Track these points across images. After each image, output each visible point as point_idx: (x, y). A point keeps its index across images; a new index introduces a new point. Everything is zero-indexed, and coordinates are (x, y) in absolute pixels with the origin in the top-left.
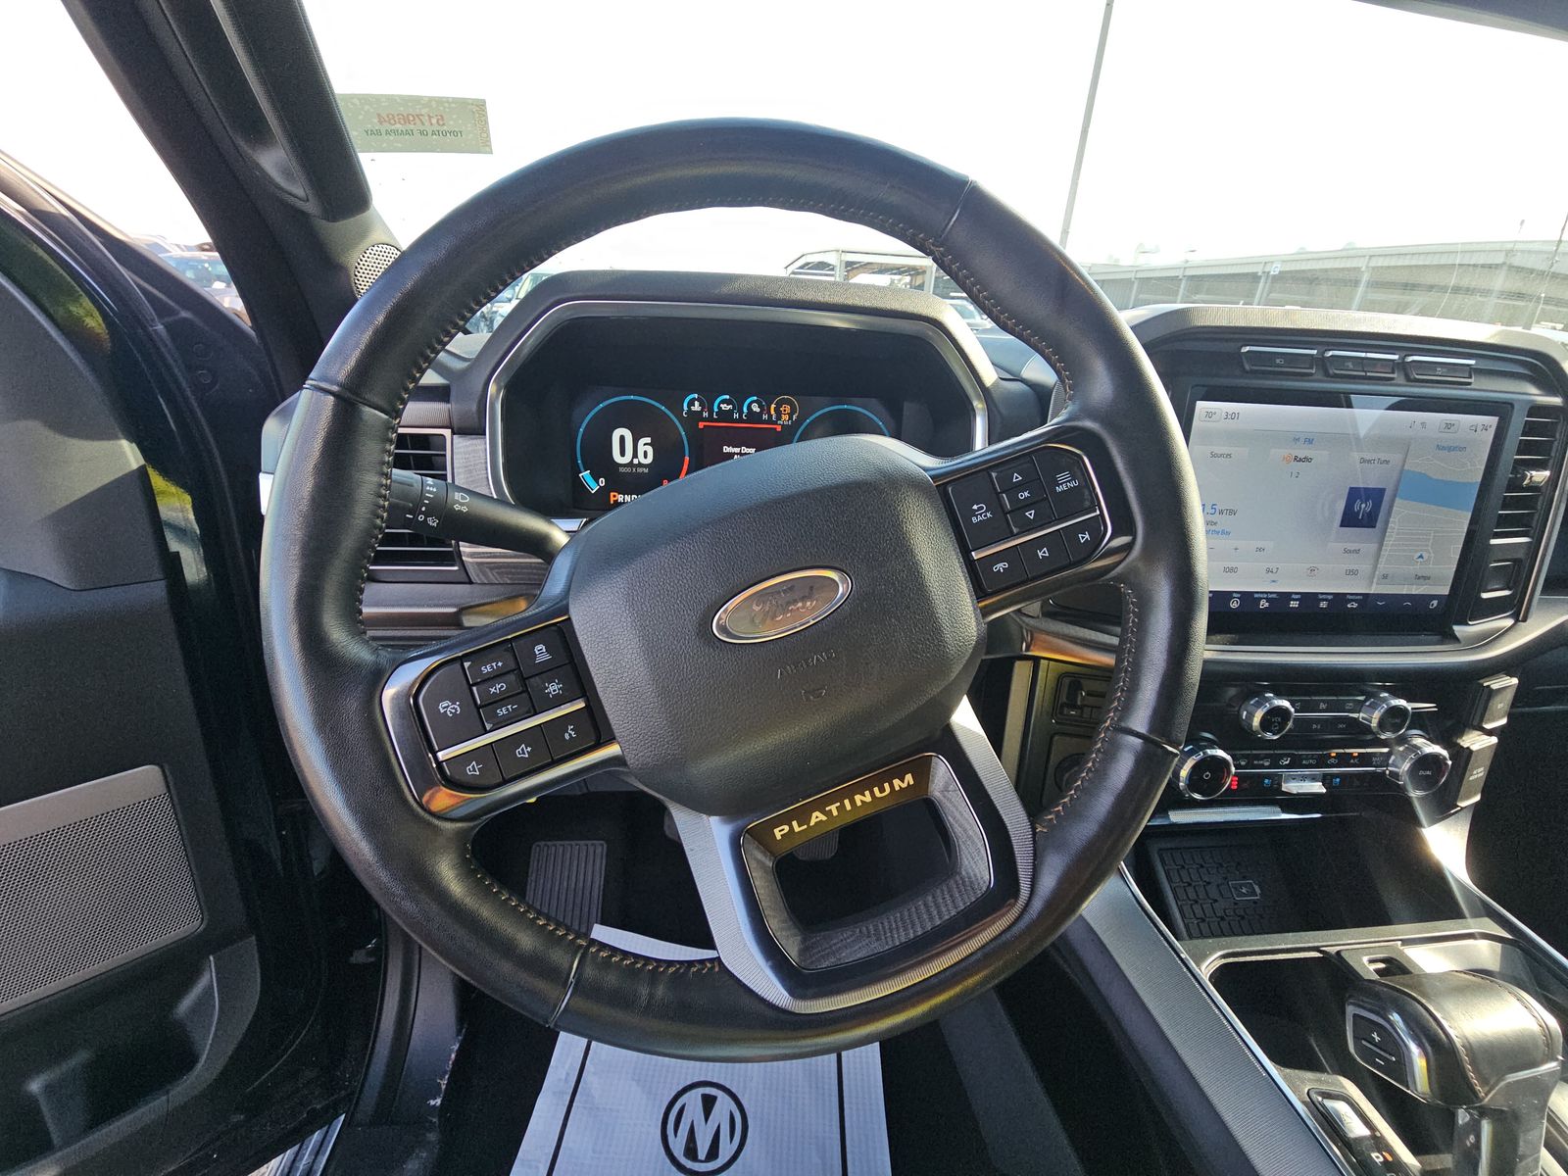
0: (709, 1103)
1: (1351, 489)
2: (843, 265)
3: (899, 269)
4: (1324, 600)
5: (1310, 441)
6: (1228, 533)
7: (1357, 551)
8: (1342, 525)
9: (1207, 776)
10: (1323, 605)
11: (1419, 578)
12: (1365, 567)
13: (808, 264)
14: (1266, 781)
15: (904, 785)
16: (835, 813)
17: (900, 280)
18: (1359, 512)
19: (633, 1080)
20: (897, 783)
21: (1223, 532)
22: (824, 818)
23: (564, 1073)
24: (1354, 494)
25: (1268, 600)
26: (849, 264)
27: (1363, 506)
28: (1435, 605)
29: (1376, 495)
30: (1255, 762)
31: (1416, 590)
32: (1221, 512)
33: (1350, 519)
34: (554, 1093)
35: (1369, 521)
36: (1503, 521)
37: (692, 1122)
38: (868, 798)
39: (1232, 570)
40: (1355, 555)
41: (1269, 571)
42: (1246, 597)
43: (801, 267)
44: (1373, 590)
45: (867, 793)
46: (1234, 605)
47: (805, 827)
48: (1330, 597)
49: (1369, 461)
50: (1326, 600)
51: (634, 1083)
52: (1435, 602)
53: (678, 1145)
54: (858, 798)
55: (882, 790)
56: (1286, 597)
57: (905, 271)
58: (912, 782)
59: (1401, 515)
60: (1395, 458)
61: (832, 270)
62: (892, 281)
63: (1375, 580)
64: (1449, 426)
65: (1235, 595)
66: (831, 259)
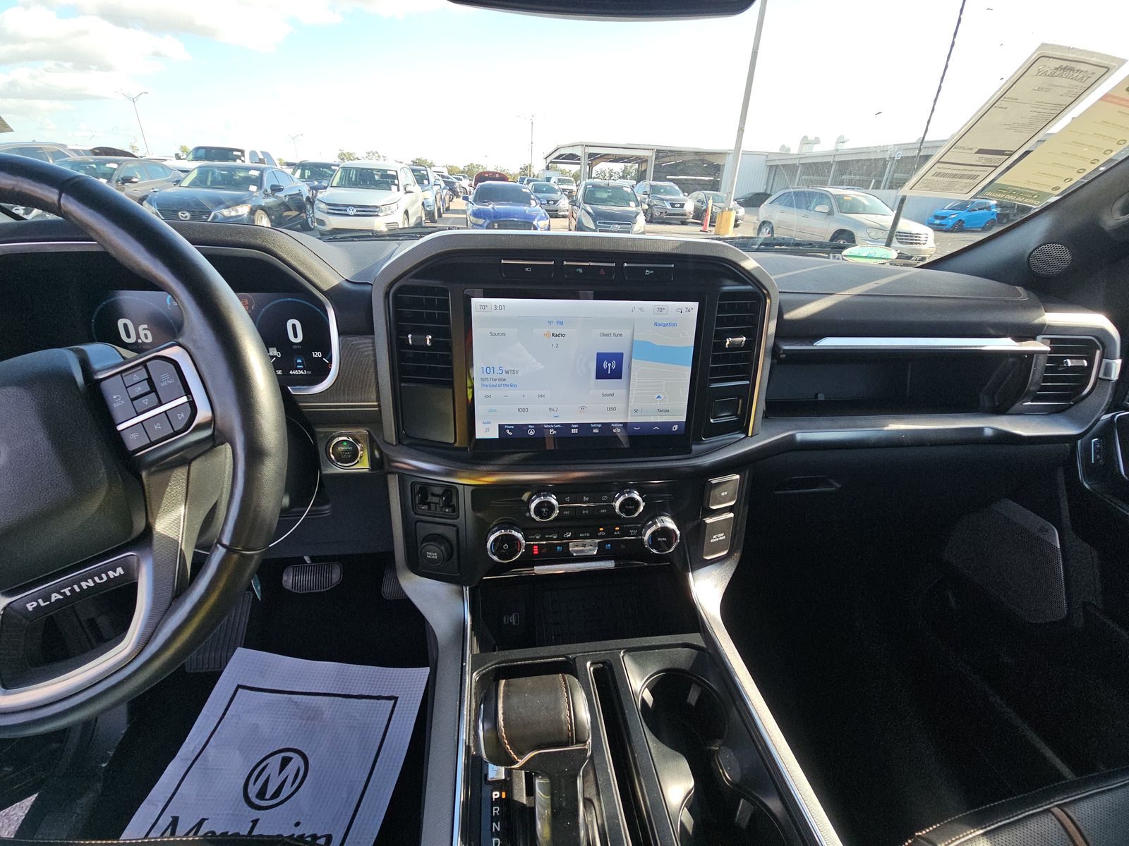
0: (285, 762)
1: (598, 353)
2: (587, 157)
3: (628, 158)
4: (595, 428)
5: (561, 323)
6: (515, 386)
7: (612, 395)
8: (597, 377)
9: (506, 547)
10: (596, 431)
11: (661, 411)
12: (620, 406)
13: (563, 155)
14: (558, 548)
15: (117, 575)
16: (68, 594)
17: (631, 167)
18: (608, 368)
19: (238, 749)
20: (111, 574)
21: (512, 385)
22: (61, 597)
23: (193, 746)
24: (601, 358)
25: (555, 429)
26: (590, 155)
27: (609, 365)
28: (676, 428)
29: (618, 357)
30: (547, 536)
31: (660, 419)
32: (507, 372)
33: (601, 374)
34: (182, 759)
35: (616, 374)
36: (714, 371)
37: (269, 775)
38: (91, 583)
39: (524, 410)
40: (610, 397)
41: (551, 410)
42: (538, 427)
43: (557, 158)
44: (629, 420)
45: (90, 580)
46: (531, 433)
47: (48, 603)
48: (600, 426)
49: (607, 335)
50: (597, 427)
51: (238, 752)
52: (676, 427)
53: (253, 790)
54: (84, 584)
55: (101, 578)
56: (568, 426)
57: (633, 160)
58: (122, 573)
59: (638, 369)
60: (627, 333)
61: (579, 160)
62: (626, 168)
63: (629, 413)
64: (660, 310)
65: (530, 426)
66: (578, 151)
